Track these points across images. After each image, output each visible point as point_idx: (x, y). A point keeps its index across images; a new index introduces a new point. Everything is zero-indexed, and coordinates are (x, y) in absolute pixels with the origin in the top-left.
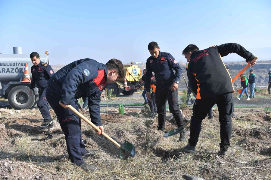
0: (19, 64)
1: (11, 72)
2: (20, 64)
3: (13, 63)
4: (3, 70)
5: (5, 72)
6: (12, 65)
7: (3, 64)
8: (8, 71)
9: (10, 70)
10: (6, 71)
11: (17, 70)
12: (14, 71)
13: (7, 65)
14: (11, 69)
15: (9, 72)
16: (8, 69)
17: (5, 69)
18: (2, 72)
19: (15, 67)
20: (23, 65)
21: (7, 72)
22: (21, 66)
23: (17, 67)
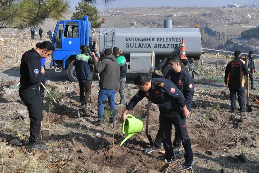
0: (174, 40)
1: (167, 48)
2: (176, 40)
3: (169, 39)
4: (160, 45)
5: (161, 48)
6: (168, 40)
7: (160, 40)
8: (164, 46)
9: (166, 46)
10: (162, 46)
11: (172, 46)
12: (170, 46)
13: (163, 41)
14: (167, 44)
15: (165, 48)
16: (164, 45)
17: (161, 45)
18: (159, 48)
19: (170, 43)
20: (179, 40)
21: (163, 48)
22: (177, 41)
23: (172, 42)
